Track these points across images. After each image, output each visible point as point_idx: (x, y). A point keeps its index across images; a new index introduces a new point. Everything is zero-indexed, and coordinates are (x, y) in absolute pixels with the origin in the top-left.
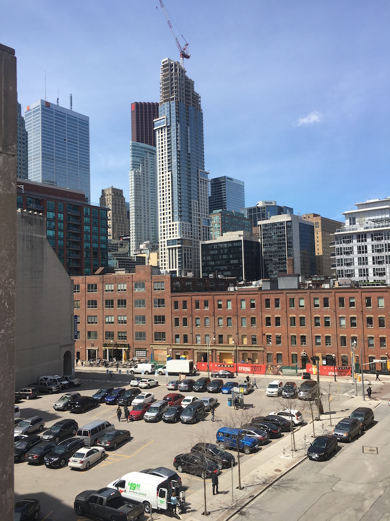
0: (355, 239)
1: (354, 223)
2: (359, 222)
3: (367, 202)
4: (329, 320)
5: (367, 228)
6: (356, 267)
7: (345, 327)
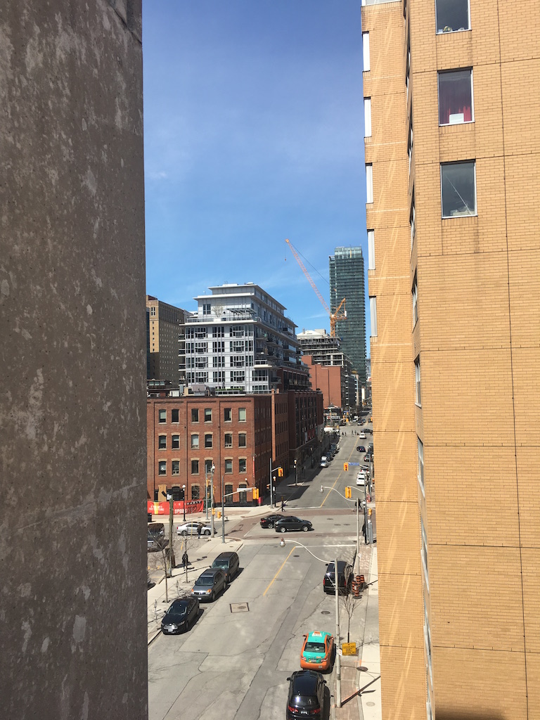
0: (210, 333)
1: (209, 313)
2: (215, 311)
3: (224, 286)
4: (179, 440)
5: (224, 319)
6: (210, 369)
7: (198, 448)
